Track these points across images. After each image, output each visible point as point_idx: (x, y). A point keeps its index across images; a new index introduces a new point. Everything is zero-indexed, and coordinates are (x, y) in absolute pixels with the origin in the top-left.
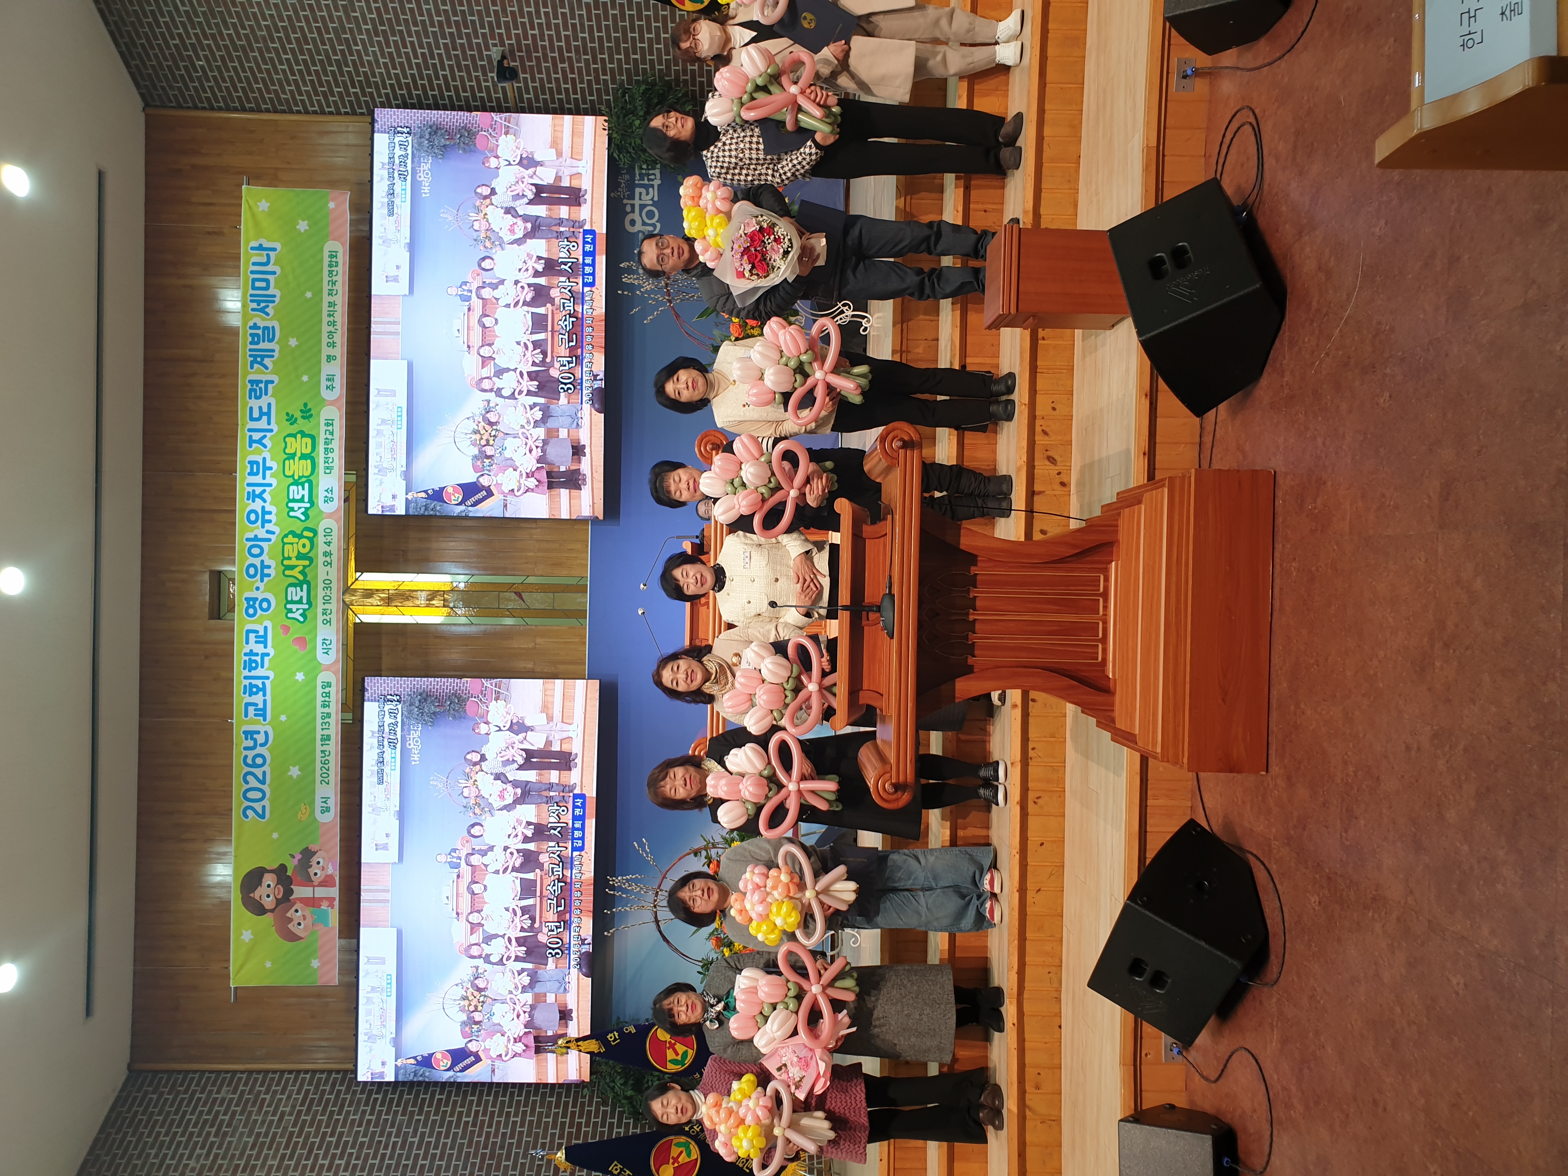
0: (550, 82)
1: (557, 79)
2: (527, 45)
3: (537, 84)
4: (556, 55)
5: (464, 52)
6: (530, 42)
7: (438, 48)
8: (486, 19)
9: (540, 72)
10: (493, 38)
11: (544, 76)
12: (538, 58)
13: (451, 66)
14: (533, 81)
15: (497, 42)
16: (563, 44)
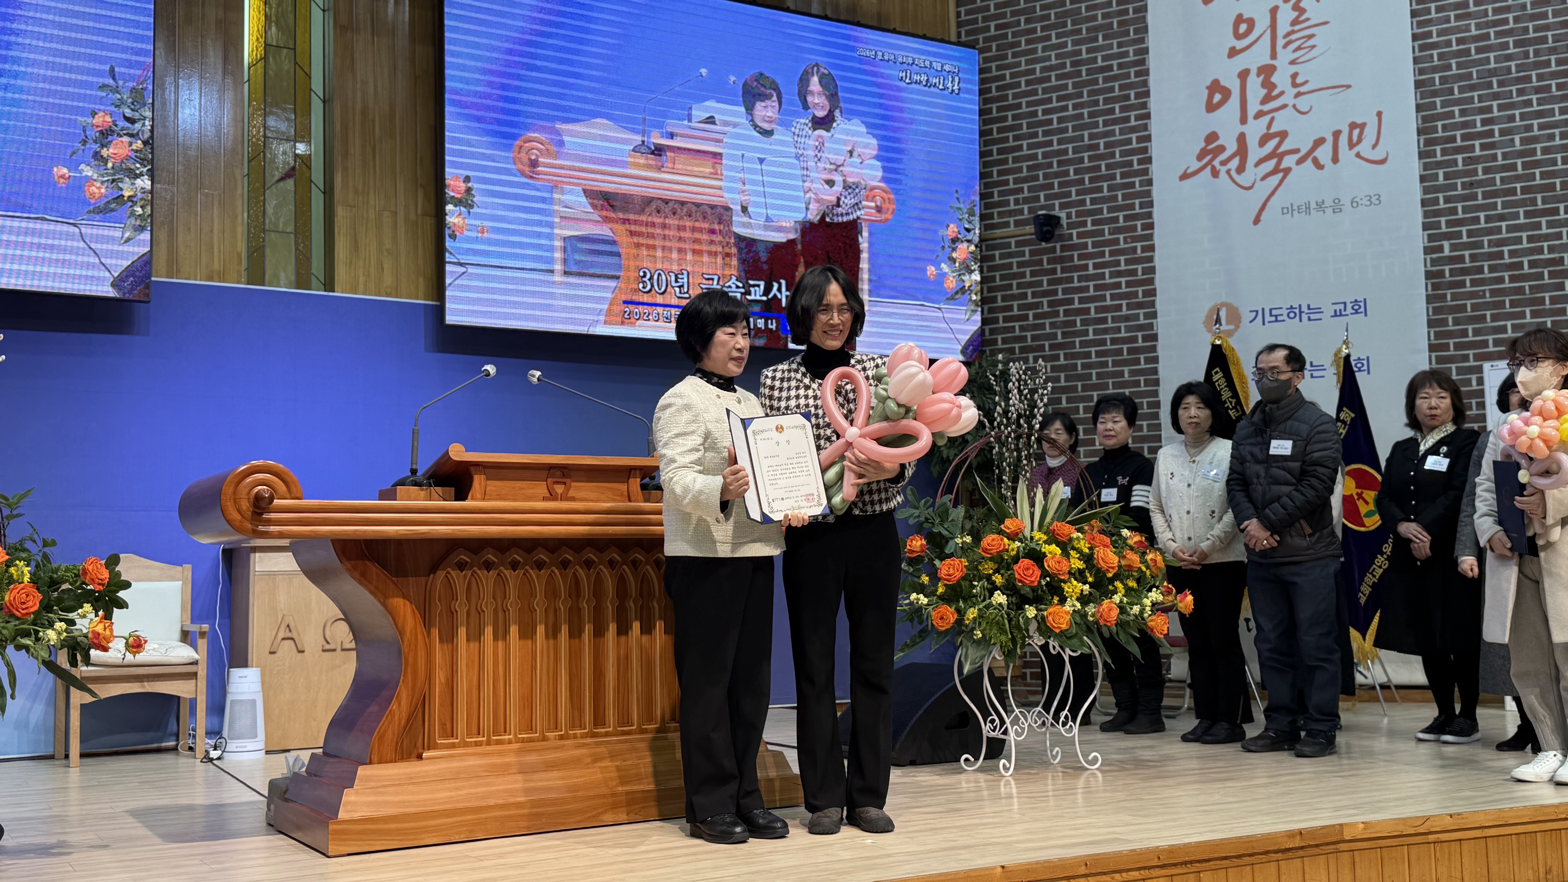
0: (1019, 286)
1: (1024, 296)
2: (1071, 258)
3: (1015, 269)
4: (1060, 296)
5: (1057, 175)
6: (1076, 262)
7: (1060, 142)
8: (1105, 206)
9: (1033, 274)
10: (1079, 214)
11: (1028, 279)
12: (1054, 271)
13: (1034, 157)
14: (1020, 265)
15: (1074, 219)
16: (1076, 305)
